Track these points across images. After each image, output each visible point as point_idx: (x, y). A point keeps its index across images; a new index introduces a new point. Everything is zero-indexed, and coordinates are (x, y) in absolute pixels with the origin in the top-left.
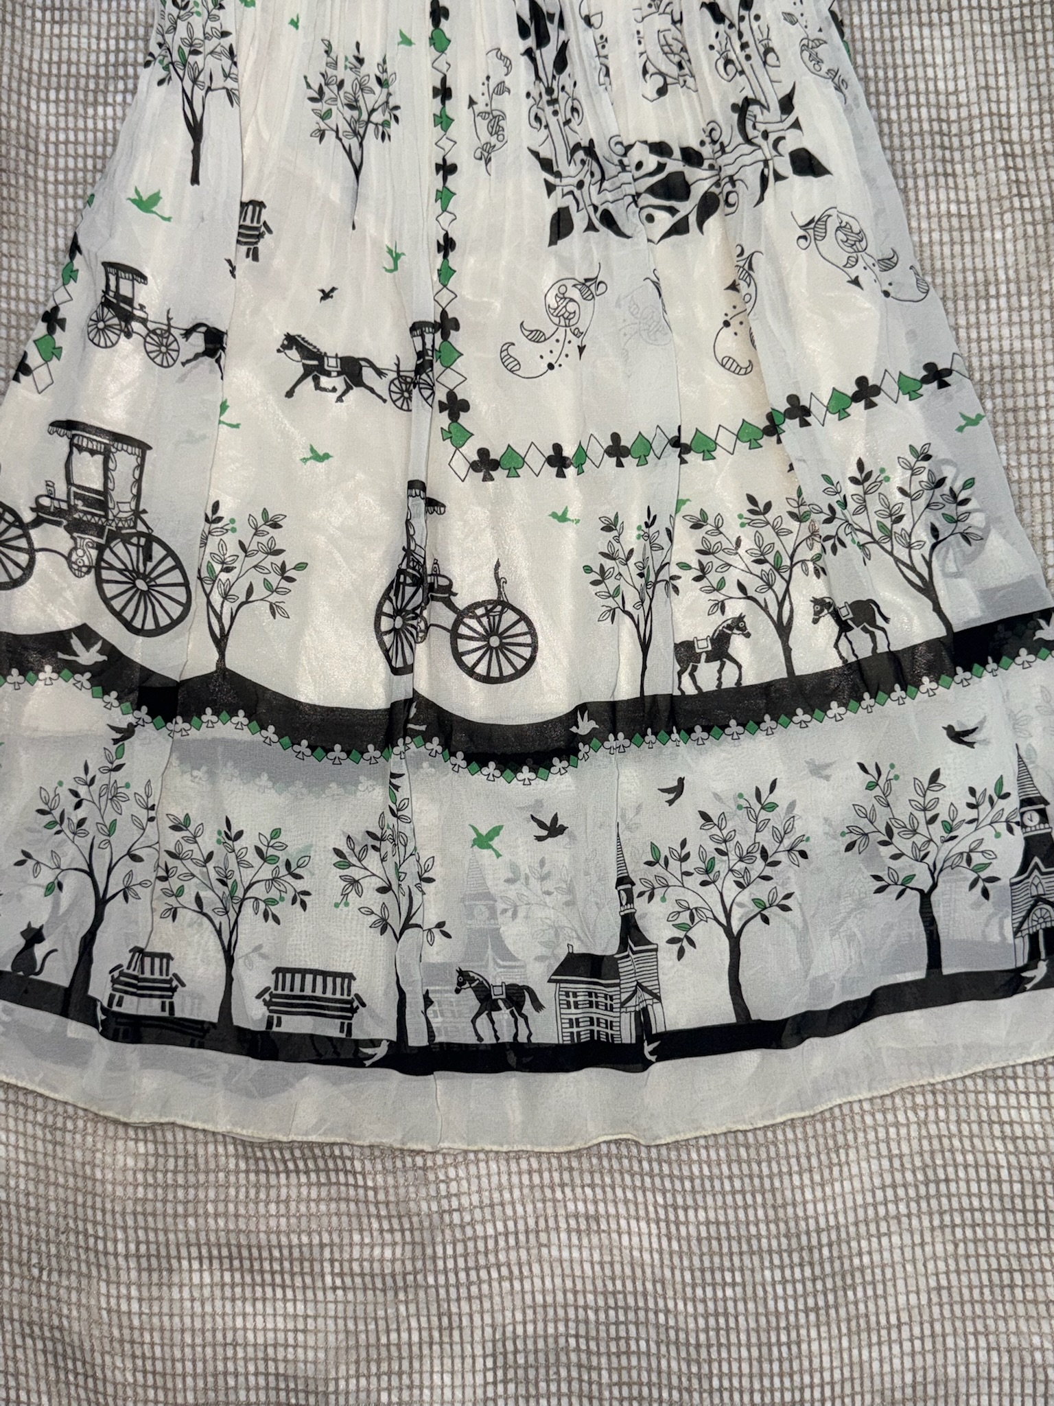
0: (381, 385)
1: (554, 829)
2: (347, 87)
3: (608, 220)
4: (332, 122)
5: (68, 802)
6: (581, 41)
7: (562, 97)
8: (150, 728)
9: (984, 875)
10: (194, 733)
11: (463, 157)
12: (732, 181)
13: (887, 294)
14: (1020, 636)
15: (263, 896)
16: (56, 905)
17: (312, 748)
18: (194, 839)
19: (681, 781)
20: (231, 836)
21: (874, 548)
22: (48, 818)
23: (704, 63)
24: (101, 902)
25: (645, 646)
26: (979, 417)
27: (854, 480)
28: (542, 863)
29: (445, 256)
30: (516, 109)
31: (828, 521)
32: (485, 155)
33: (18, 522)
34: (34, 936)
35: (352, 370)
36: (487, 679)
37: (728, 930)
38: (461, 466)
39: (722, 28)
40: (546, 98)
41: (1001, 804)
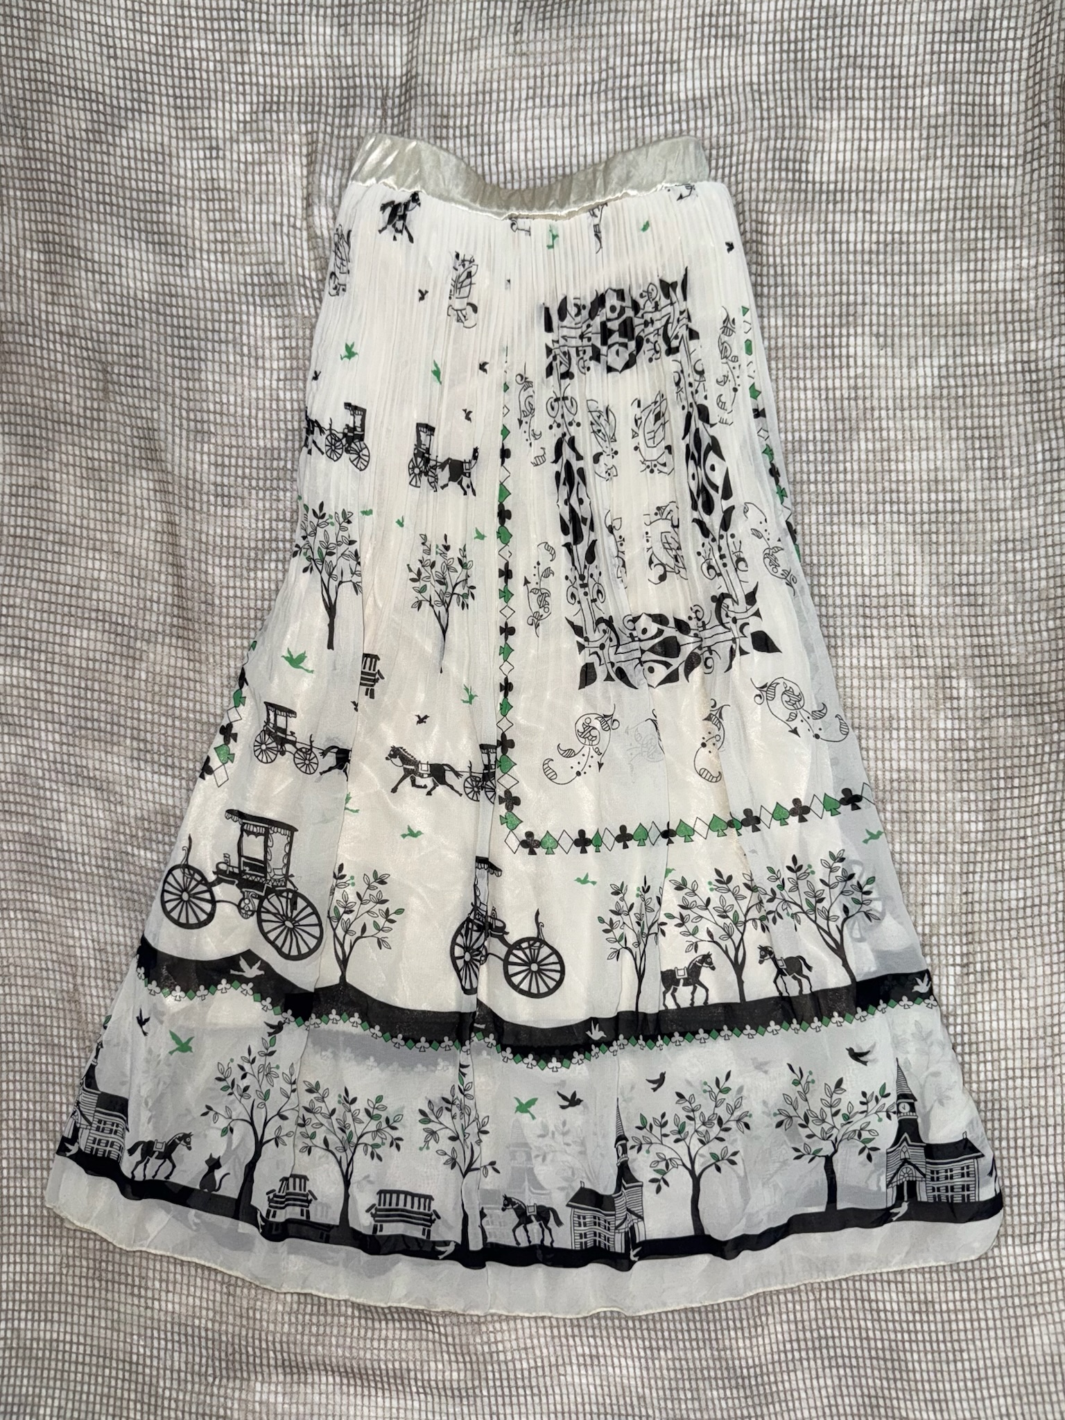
0: (458, 783)
1: (574, 1101)
2: (438, 567)
3: (621, 674)
4: (426, 595)
5: (237, 1074)
6: (606, 545)
7: (591, 582)
8: (293, 1025)
9: (870, 1145)
10: (323, 1026)
11: (519, 622)
12: (710, 651)
13: (817, 736)
14: (903, 985)
15: (370, 1142)
16: (230, 1143)
17: (405, 1039)
18: (322, 1099)
19: (663, 1076)
20: (348, 1101)
21: (802, 916)
22: (223, 1084)
23: (694, 564)
24: (260, 1144)
25: (641, 976)
26: (880, 833)
27: (789, 868)
28: (564, 1124)
29: (506, 695)
30: (558, 587)
31: (771, 900)
32: (536, 621)
33: (204, 880)
34: (214, 1164)
35: (438, 773)
36: (528, 994)
37: (692, 1172)
38: (514, 843)
39: (707, 541)
40: (579, 582)
41: (883, 1101)
